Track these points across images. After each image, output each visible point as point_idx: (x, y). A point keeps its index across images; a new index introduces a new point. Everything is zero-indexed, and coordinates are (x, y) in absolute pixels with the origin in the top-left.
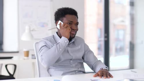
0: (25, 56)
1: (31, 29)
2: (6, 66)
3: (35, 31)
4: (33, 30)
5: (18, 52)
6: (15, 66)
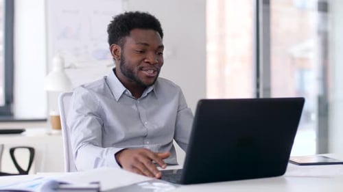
0: (54, 128)
1: (67, 65)
2: (12, 151)
3: (76, 68)
4: (69, 68)
5: (45, 120)
6: (32, 150)
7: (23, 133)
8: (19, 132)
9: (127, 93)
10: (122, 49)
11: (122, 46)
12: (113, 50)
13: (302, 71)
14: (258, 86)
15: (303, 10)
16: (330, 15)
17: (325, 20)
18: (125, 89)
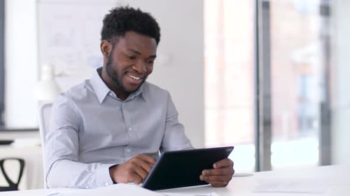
1: (57, 73)
2: (1, 163)
4: (60, 75)
5: (37, 130)
6: (22, 162)
7: (13, 144)
8: (8, 143)
9: (111, 94)
10: (113, 48)
11: (114, 45)
12: (104, 45)
13: (304, 76)
14: (258, 92)
15: (304, 14)
16: (332, 19)
17: (327, 24)
18: (109, 90)
